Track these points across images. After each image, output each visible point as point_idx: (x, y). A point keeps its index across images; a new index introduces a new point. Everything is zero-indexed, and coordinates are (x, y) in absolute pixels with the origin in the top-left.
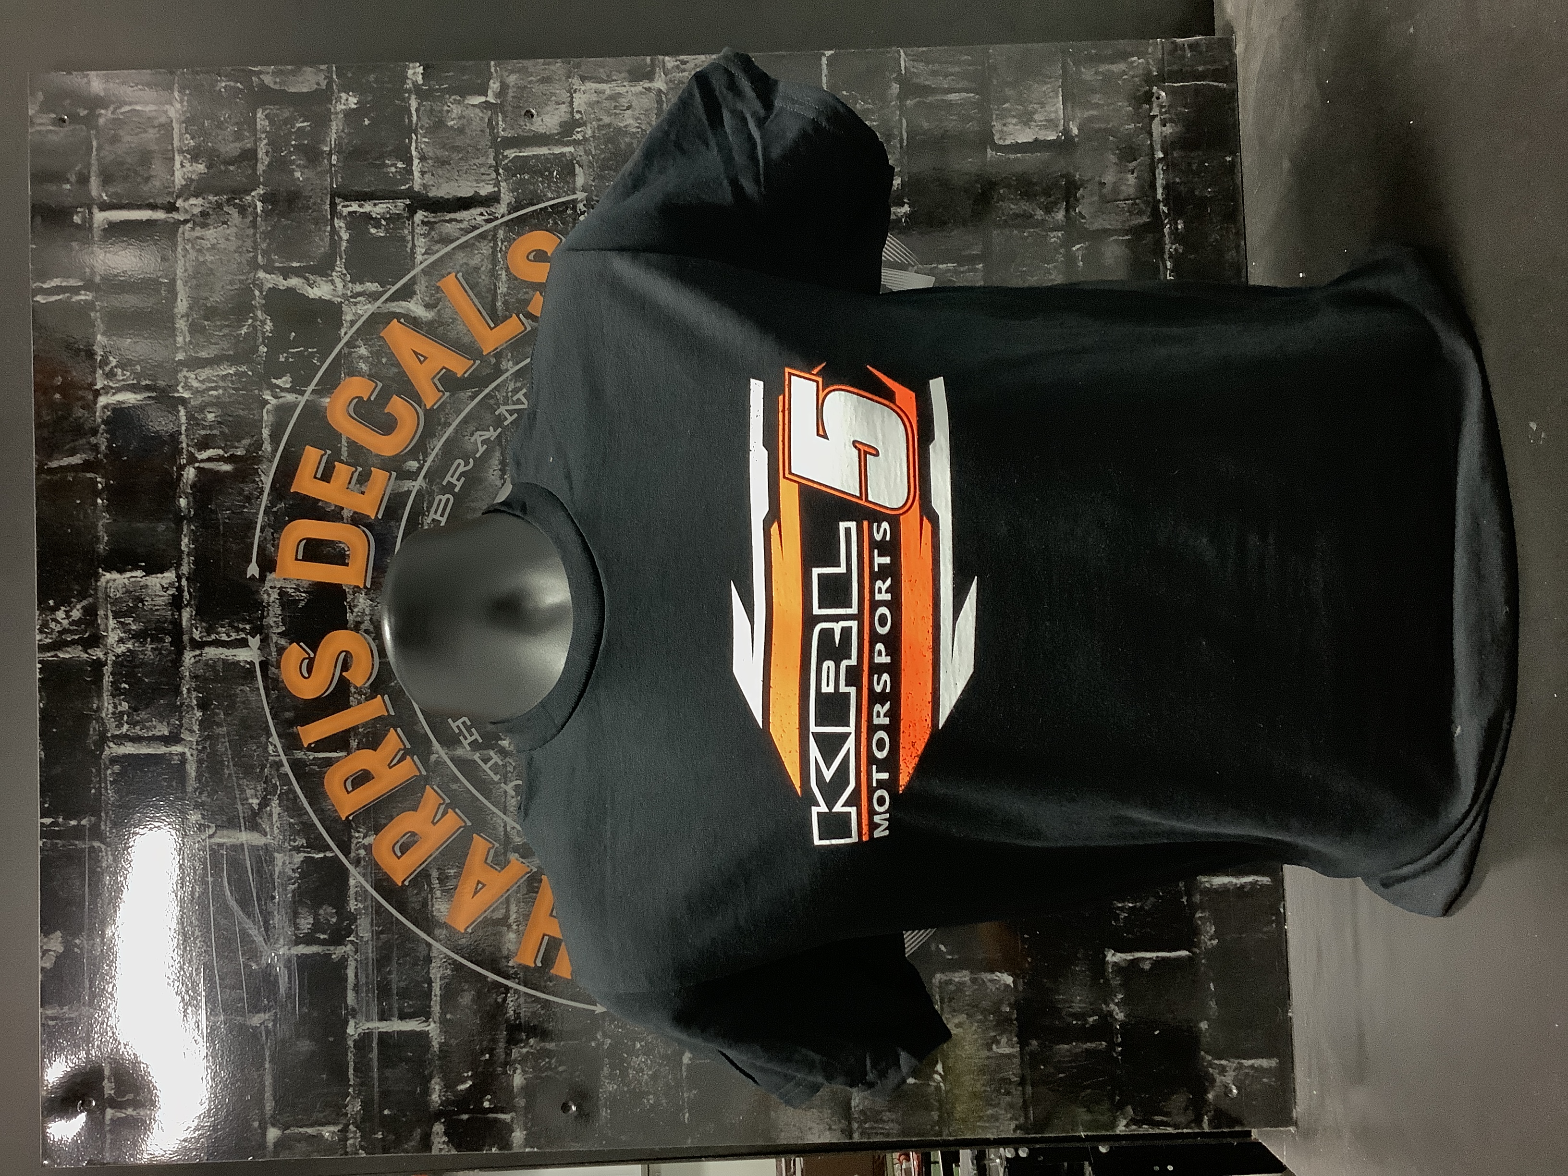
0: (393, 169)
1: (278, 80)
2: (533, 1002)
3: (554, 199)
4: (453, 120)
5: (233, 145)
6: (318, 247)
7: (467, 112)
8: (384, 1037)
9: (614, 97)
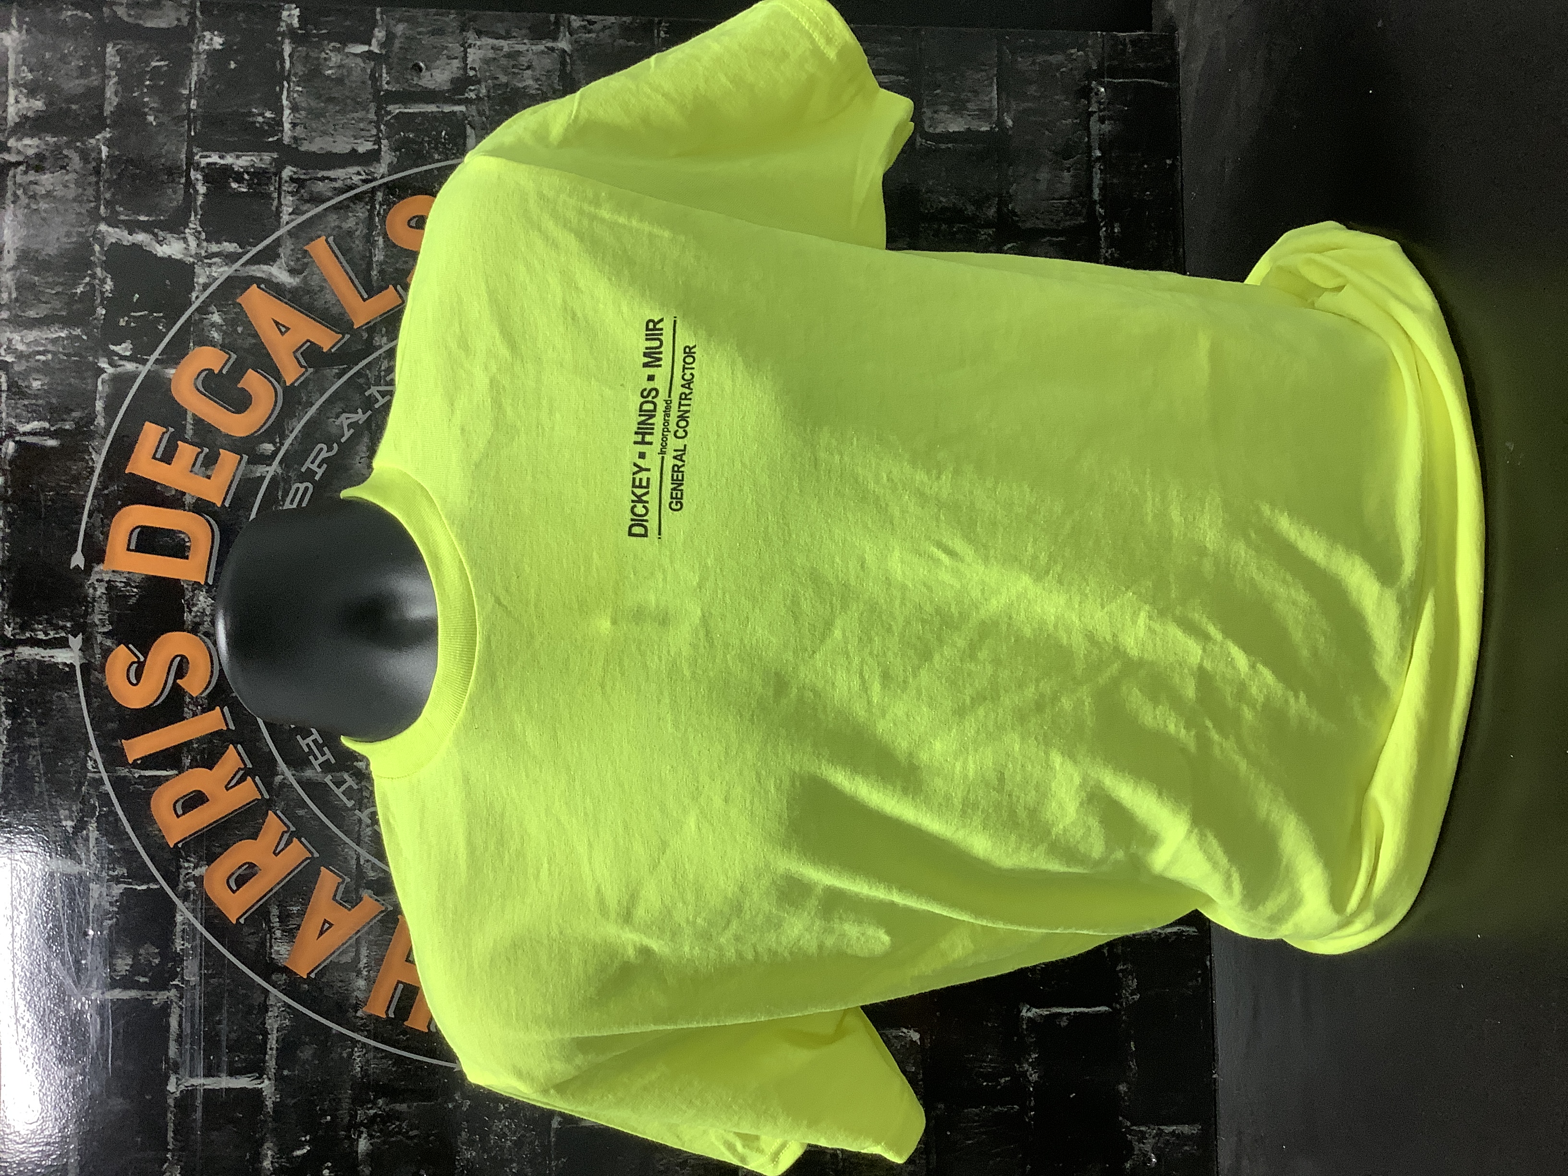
0: (260, 119)
1: (132, 13)
2: (382, 1058)
3: (438, 161)
4: (331, 68)
5: (77, 82)
6: (171, 200)
7: (347, 61)
8: (209, 1094)
9: (513, 55)
